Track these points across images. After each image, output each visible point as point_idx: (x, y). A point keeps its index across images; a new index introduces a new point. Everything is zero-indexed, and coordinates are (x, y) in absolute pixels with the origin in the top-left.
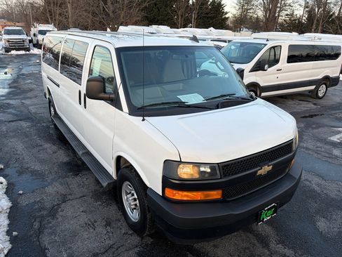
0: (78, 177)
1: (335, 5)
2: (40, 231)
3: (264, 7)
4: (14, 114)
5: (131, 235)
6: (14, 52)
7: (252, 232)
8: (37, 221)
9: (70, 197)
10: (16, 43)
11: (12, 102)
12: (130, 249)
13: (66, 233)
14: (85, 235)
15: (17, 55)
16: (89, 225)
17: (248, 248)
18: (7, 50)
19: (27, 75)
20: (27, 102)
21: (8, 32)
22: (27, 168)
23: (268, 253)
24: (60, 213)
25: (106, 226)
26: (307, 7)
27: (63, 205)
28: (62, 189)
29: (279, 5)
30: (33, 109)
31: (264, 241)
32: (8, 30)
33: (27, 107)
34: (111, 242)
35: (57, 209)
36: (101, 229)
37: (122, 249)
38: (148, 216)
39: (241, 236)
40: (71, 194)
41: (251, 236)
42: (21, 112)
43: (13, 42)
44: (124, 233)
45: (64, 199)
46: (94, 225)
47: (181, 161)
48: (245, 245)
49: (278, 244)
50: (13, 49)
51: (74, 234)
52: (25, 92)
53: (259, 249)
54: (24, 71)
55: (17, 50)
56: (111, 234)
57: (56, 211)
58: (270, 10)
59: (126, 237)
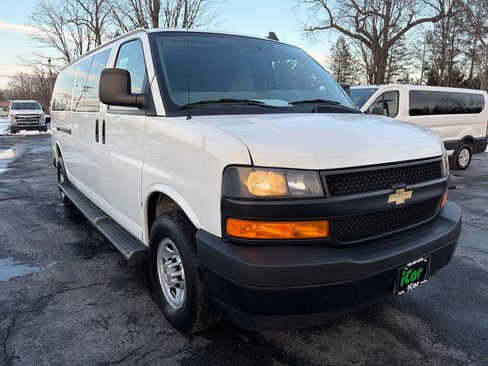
0: (90, 261)
1: (464, 65)
2: (10, 331)
3: (368, 70)
4: (6, 193)
5: (171, 335)
6: (23, 132)
7: (385, 326)
8: (9, 317)
9: (72, 286)
10: (28, 120)
11: (7, 181)
12: (168, 356)
13: (56, 334)
14: (89, 337)
15: (28, 136)
16: (98, 322)
17: (383, 350)
18: (14, 129)
19: (37, 155)
20: (30, 180)
21: (18, 107)
22: (9, 252)
23: (419, 356)
24: (51, 307)
25: (128, 323)
26: (426, 69)
27: (58, 296)
28: (60, 277)
29: (387, 68)
30: (35, 187)
31: (409, 339)
32: (18, 104)
33: (28, 185)
34: (134, 346)
35: (47, 302)
36: (118, 328)
37: (154, 356)
38: (200, 288)
39: (367, 333)
40: (73, 282)
41: (385, 332)
42: (18, 190)
43: (23, 119)
44: (159, 333)
45: (62, 288)
46: (107, 323)
47: (252, 166)
48: (376, 346)
49: (435, 342)
50: (23, 128)
51: (69, 336)
52: (29, 170)
53: (402, 351)
54: (34, 151)
55: (28, 129)
56: (135, 334)
57: (45, 305)
58: (376, 74)
59: (161, 338)
